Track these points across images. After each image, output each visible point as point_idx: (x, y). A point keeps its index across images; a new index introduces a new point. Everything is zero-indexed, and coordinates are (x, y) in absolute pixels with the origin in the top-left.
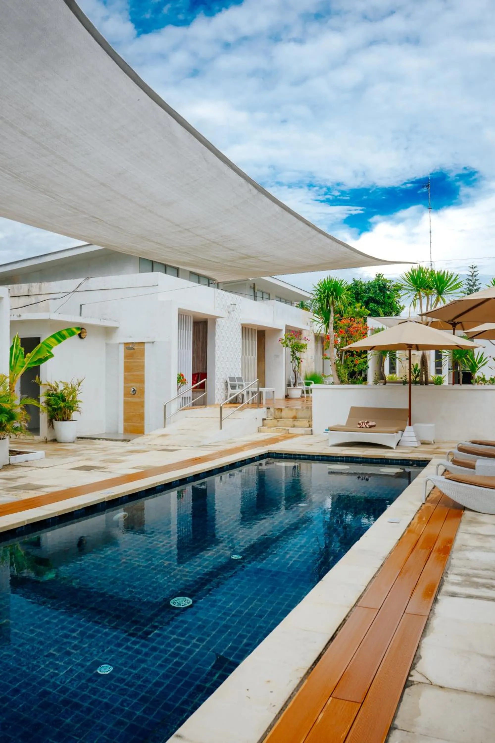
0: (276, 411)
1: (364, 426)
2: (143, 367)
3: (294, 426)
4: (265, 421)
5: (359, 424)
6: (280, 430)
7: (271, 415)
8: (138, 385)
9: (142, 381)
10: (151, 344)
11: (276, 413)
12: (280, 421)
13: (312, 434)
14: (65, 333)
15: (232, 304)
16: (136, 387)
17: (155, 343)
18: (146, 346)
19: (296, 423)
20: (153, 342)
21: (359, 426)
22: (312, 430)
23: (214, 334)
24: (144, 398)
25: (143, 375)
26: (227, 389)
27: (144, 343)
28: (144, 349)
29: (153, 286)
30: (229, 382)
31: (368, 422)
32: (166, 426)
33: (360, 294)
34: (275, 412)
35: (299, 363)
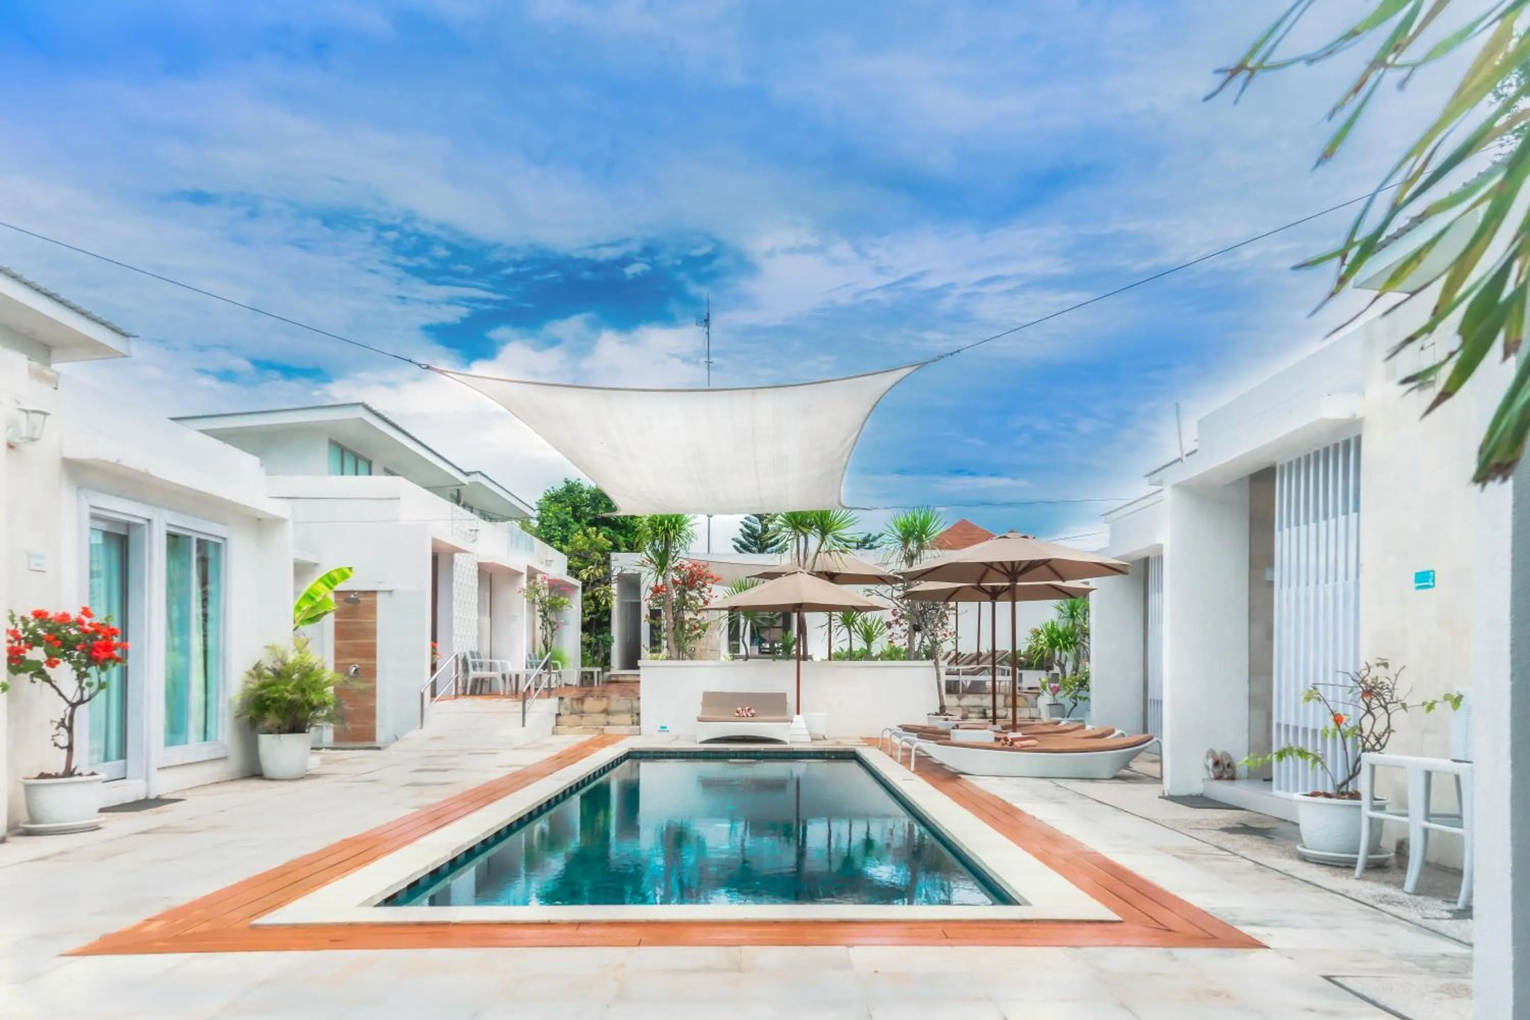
0: (575, 703)
1: (745, 715)
2: (373, 633)
3: (608, 724)
4: (560, 718)
5: (738, 712)
6: (590, 730)
7: (566, 709)
8: (363, 661)
9: (370, 653)
10: (387, 595)
11: (575, 706)
12: (584, 718)
13: (640, 734)
14: (335, 575)
15: (471, 530)
16: (359, 664)
17: (394, 593)
18: (380, 598)
19: (612, 719)
20: (390, 592)
21: (737, 714)
22: (640, 729)
23: (451, 580)
24: (375, 682)
25: (374, 645)
26: (466, 670)
27: (374, 593)
28: (375, 602)
29: (391, 499)
30: (470, 660)
31: (749, 710)
32: (425, 725)
33: (579, 507)
34: (572, 705)
35: (553, 630)
